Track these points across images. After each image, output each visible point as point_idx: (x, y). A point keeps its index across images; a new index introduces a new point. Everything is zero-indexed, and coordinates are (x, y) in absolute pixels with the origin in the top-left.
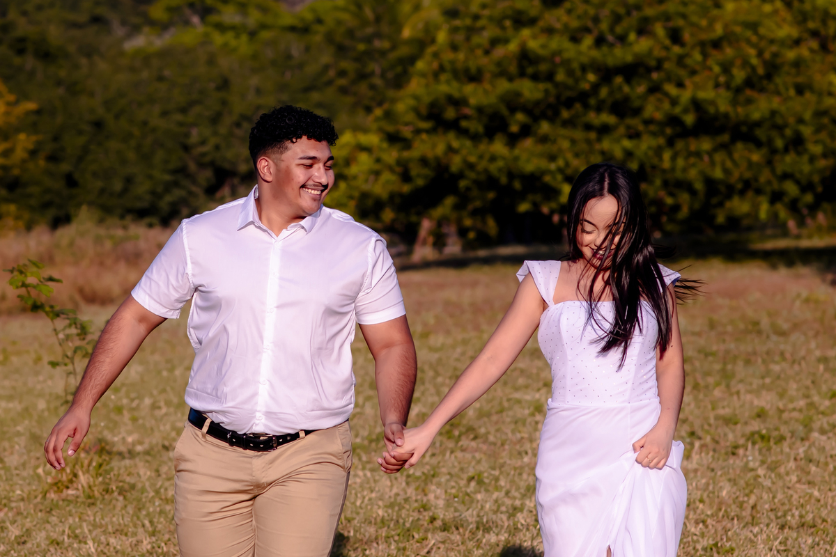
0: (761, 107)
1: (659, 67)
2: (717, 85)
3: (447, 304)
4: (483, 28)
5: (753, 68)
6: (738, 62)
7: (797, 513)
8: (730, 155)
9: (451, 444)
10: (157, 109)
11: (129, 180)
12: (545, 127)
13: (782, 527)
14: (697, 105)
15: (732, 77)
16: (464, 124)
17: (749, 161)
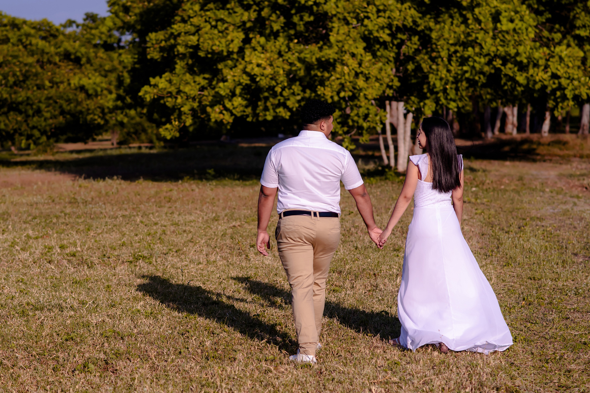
0: (22, 95)
5: (18, 77)
6: (11, 74)
8: (7, 117)
15: (8, 81)
17: (16, 120)
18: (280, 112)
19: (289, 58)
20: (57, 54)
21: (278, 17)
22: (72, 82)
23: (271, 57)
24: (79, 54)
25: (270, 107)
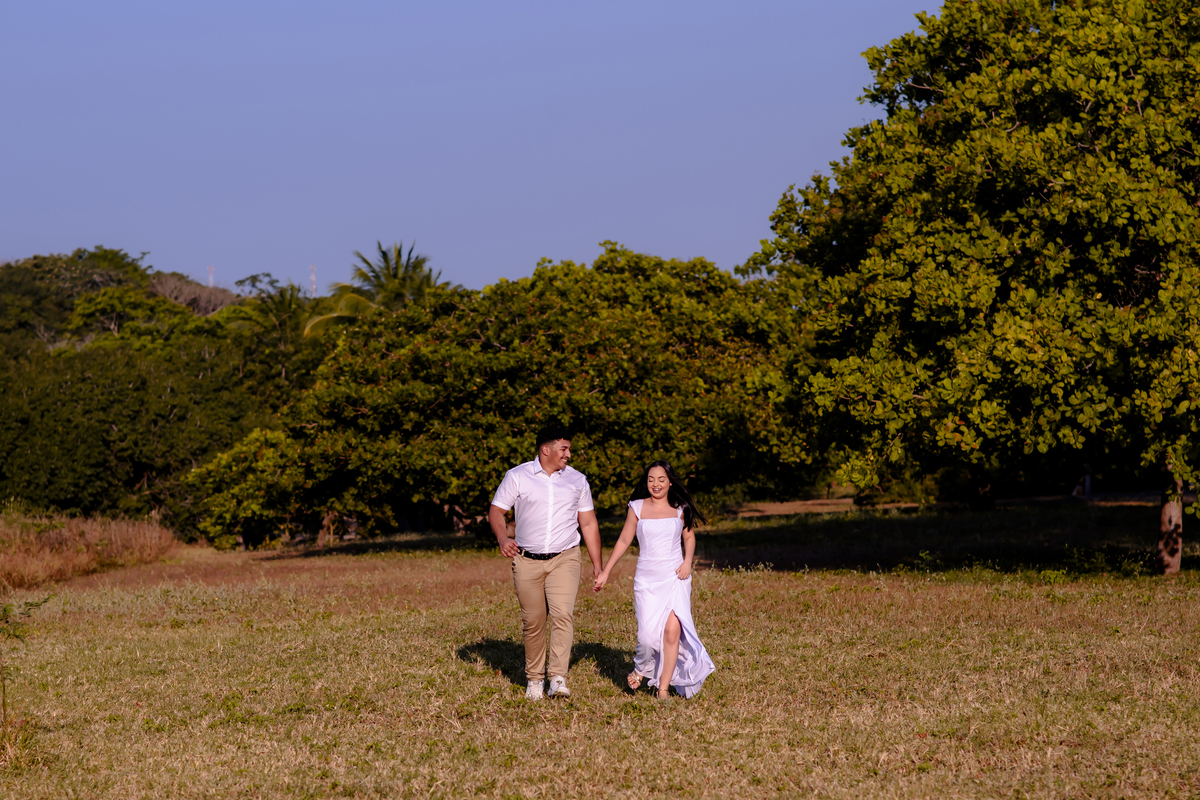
0: (631, 408)
1: (540, 371)
2: (593, 388)
3: (347, 586)
4: (380, 335)
6: (612, 365)
7: (666, 777)
9: (351, 717)
10: (80, 408)
11: (53, 473)
12: (437, 425)
13: (652, 790)
14: (572, 406)
15: (606, 378)
16: (361, 421)
17: (621, 456)
18: (1064, 436)
19: (1084, 329)
20: (719, 324)
21: (1061, 249)
22: (748, 379)
23: (1042, 328)
24: (763, 326)
25: (1045, 427)
